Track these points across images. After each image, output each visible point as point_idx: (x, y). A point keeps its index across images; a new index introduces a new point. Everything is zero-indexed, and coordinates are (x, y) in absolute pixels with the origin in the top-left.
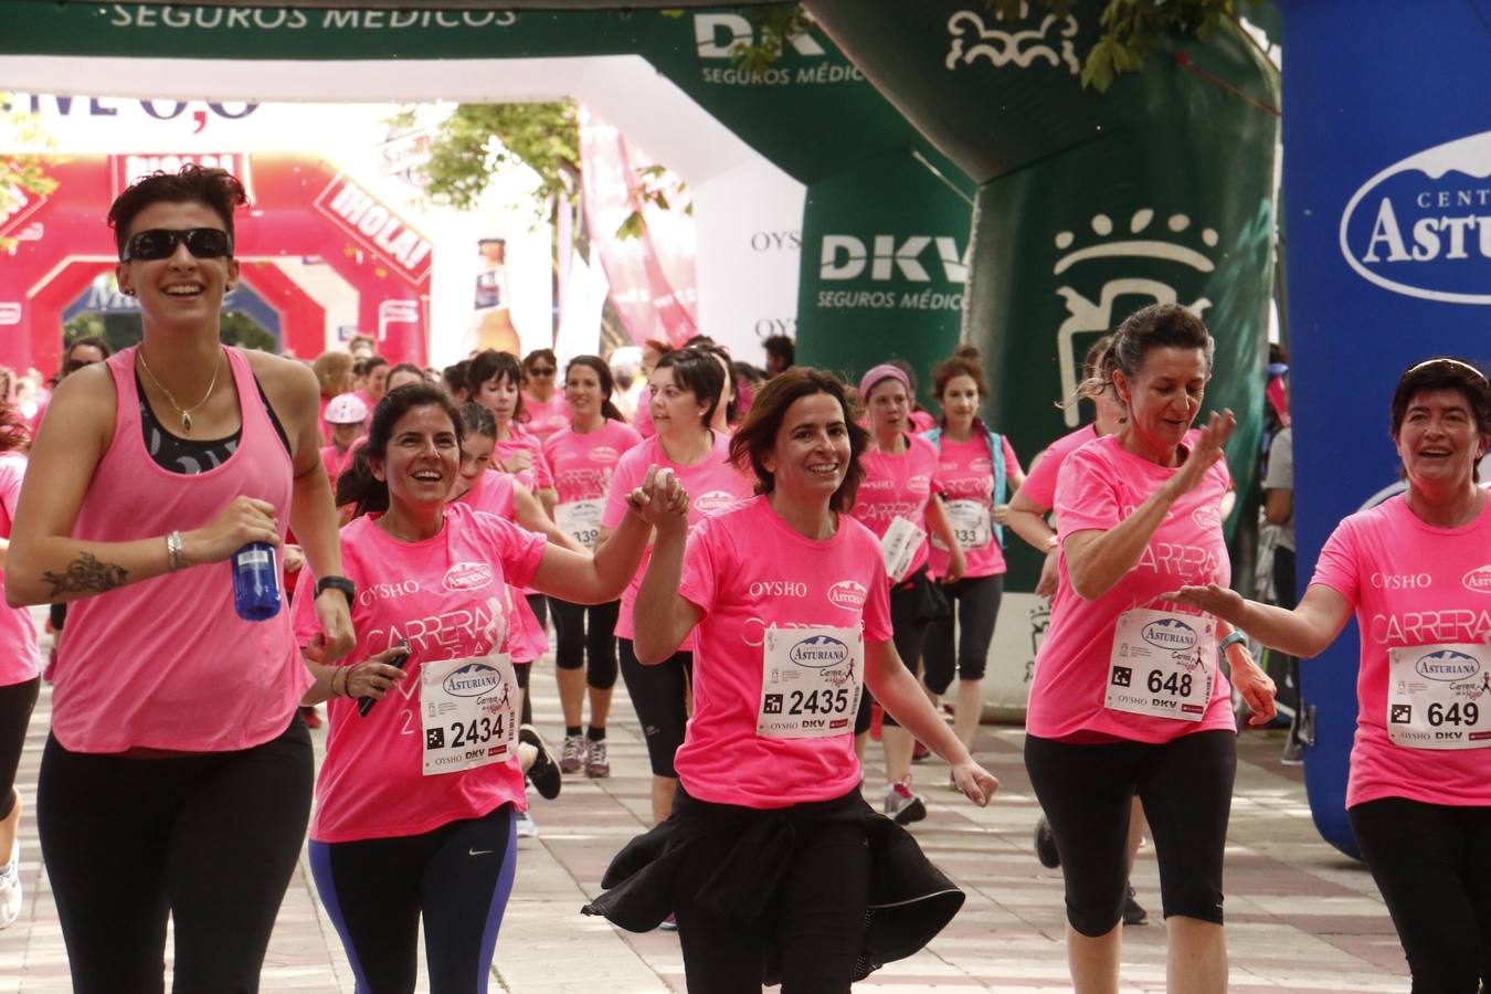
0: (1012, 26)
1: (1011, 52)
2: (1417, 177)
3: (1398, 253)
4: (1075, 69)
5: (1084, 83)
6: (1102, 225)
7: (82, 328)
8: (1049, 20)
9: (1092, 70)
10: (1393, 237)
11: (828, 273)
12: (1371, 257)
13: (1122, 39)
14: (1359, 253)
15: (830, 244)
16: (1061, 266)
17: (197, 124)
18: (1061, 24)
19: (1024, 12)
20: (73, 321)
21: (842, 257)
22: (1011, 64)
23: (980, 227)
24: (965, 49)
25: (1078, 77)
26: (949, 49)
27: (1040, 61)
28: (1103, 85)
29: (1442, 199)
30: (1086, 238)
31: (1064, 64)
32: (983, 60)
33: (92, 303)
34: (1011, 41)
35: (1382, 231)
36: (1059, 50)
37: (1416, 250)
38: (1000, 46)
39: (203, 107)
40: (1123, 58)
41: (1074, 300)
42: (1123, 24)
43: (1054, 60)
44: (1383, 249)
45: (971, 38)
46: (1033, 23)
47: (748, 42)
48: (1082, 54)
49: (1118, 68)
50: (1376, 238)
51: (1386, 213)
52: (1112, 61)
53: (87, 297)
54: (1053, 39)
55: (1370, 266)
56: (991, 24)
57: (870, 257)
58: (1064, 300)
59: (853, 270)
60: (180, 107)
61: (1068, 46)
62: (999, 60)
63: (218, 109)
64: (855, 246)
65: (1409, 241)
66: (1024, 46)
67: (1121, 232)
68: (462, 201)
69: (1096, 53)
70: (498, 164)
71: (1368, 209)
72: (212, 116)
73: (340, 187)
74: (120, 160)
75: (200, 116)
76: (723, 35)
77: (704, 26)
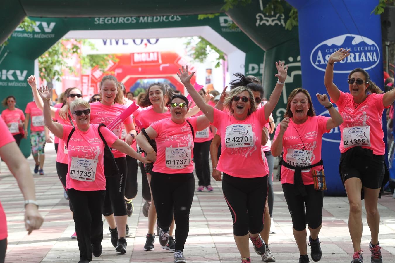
0: (270, 16)
1: (270, 22)
2: (326, 46)
3: (322, 62)
4: (284, 25)
5: (286, 28)
8: (278, 15)
9: (287, 26)
10: (321, 59)
11: (250, 72)
12: (317, 63)
13: (294, 19)
14: (315, 62)
15: (250, 66)
18: (281, 16)
19: (272, 13)
21: (253, 69)
22: (270, 25)
23: (266, 60)
24: (260, 22)
26: (257, 22)
27: (276, 24)
28: (290, 29)
29: (331, 50)
30: (288, 62)
31: (282, 25)
32: (264, 24)
34: (270, 20)
35: (319, 58)
36: (280, 21)
37: (326, 62)
38: (268, 21)
40: (294, 23)
42: (294, 15)
43: (279, 24)
44: (319, 61)
45: (261, 19)
46: (275, 16)
47: (231, 23)
48: (285, 22)
49: (293, 25)
50: (318, 59)
51: (320, 54)
52: (292, 24)
54: (279, 19)
55: (317, 65)
56: (265, 16)
57: (259, 68)
60: (142, 42)
61: (282, 21)
62: (267, 24)
64: (256, 66)
65: (325, 60)
66: (273, 21)
67: (295, 61)
68: (202, 60)
69: (288, 22)
70: (210, 53)
71: (316, 53)
72: (148, 44)
73: (180, 59)
74: (133, 54)
75: (146, 44)
76: (226, 21)
77: (222, 19)
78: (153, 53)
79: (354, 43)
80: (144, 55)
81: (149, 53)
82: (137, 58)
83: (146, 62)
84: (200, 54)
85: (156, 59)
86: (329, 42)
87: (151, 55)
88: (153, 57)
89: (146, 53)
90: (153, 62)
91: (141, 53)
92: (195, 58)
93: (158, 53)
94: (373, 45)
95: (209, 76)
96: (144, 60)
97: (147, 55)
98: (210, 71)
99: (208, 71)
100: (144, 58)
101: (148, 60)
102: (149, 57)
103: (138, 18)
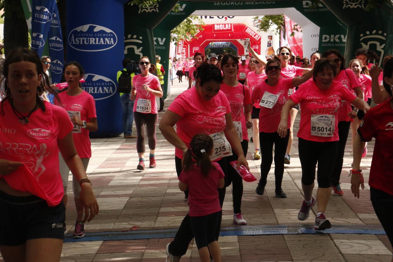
0: (353, 2)
1: (353, 6)
4: (364, 8)
5: (365, 10)
6: (368, 33)
7: (208, 50)
8: (360, 1)
9: (367, 9)
11: (323, 41)
13: (371, 4)
15: (324, 36)
16: (361, 39)
17: (225, 19)
20: (206, 49)
21: (326, 38)
22: (353, 8)
23: (348, 33)
24: (346, 5)
25: (364, 10)
26: (344, 6)
27: (358, 7)
30: (365, 35)
31: (362, 8)
32: (349, 7)
33: (209, 47)
34: (354, 4)
36: (361, 5)
38: (352, 5)
39: (226, 17)
40: (372, 7)
41: (363, 45)
43: (360, 7)
45: (347, 4)
47: (311, 5)
48: (365, 6)
52: (370, 7)
53: (208, 46)
54: (360, 4)
57: (330, 38)
58: (362, 45)
59: (327, 40)
60: (223, 17)
61: (363, 5)
62: (351, 7)
63: (229, 17)
64: (328, 36)
66: (355, 5)
67: (371, 34)
68: (265, 30)
69: (368, 5)
70: (271, 24)
72: (228, 18)
73: (247, 28)
74: (214, 25)
75: (226, 18)
76: (307, 4)
77: (304, 3)
78: (228, 24)
80: (221, 25)
81: (225, 25)
82: (216, 28)
83: (223, 30)
84: (264, 26)
85: (230, 28)
87: (227, 25)
88: (227, 27)
89: (223, 24)
90: (227, 30)
91: (220, 24)
92: (261, 29)
93: (231, 24)
95: (270, 41)
96: (221, 29)
97: (224, 25)
98: (271, 37)
99: (269, 37)
100: (221, 27)
101: (224, 29)
102: (225, 27)
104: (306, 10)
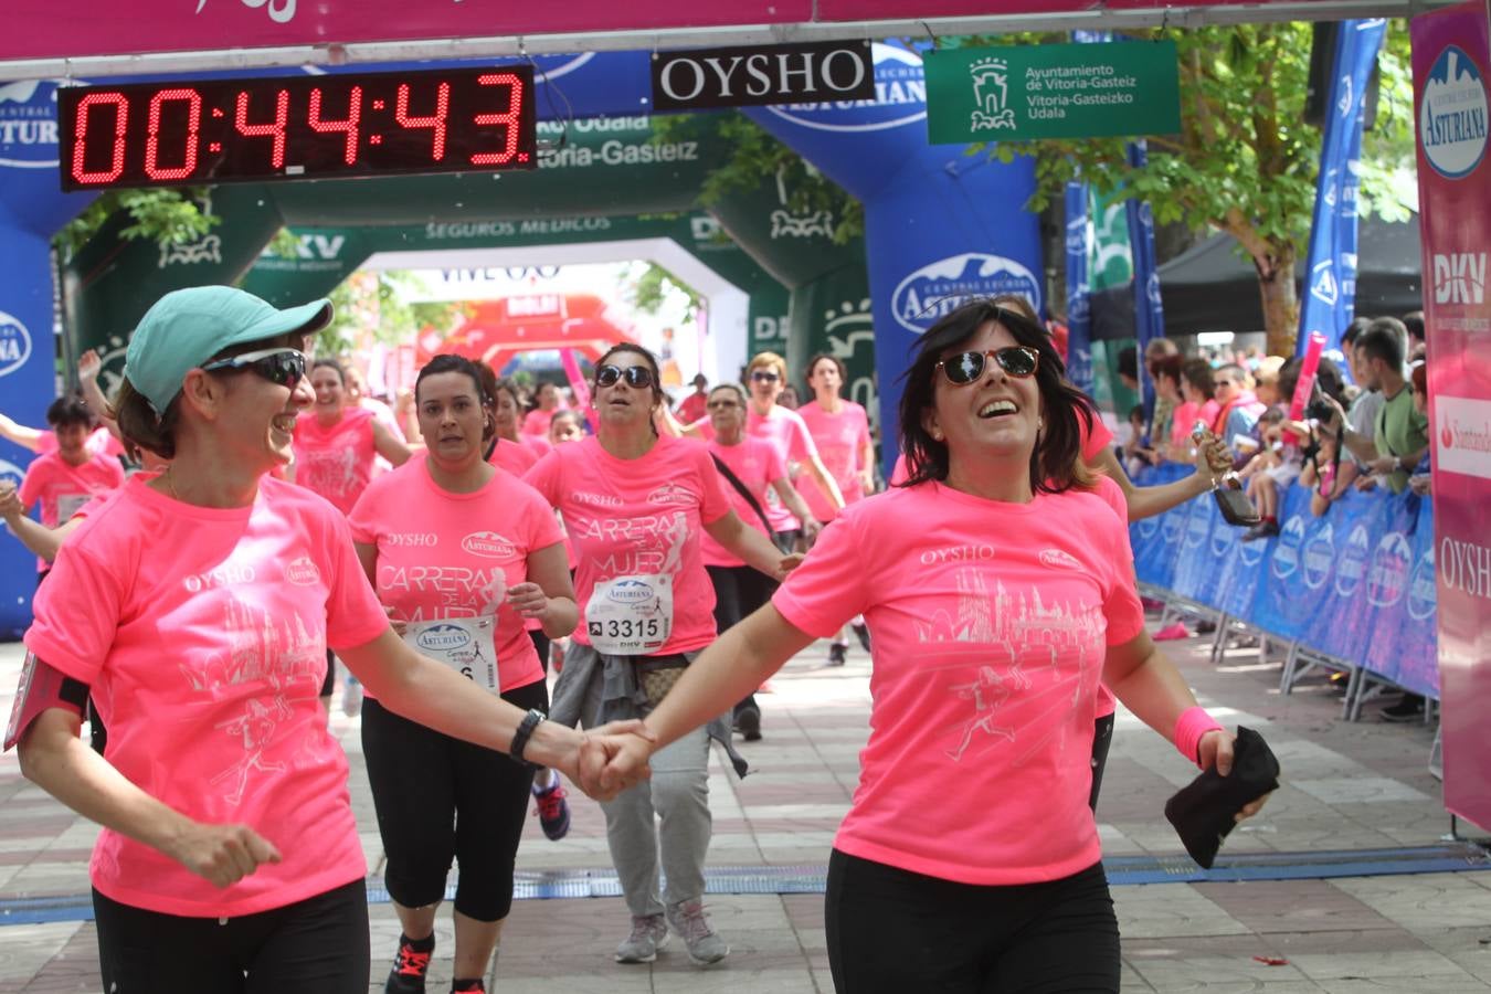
0: (802, 217)
1: (802, 229)
3: (918, 314)
4: (831, 236)
5: (836, 242)
6: (847, 307)
8: (818, 214)
9: (838, 237)
10: (916, 307)
11: (760, 335)
12: (907, 317)
13: (852, 222)
14: (902, 315)
15: (760, 322)
16: (830, 327)
18: (824, 216)
19: (806, 210)
21: (765, 328)
22: (802, 235)
23: (794, 309)
24: (780, 228)
25: (832, 240)
26: (773, 229)
27: (815, 233)
28: (845, 243)
29: (936, 289)
30: (840, 314)
31: (826, 235)
32: (789, 233)
34: (802, 224)
35: (911, 304)
36: (823, 227)
37: (926, 312)
38: (796, 226)
40: (854, 231)
41: (835, 342)
42: (853, 215)
43: (821, 232)
44: (912, 313)
45: (783, 223)
47: (718, 231)
48: (834, 225)
49: (852, 235)
50: (908, 307)
51: (912, 296)
52: (848, 232)
54: (821, 223)
55: (907, 321)
56: (792, 216)
57: (778, 327)
58: (831, 342)
59: (770, 334)
61: (828, 226)
62: (796, 233)
64: (770, 322)
65: (924, 310)
66: (807, 226)
67: (857, 311)
68: (652, 311)
69: (841, 229)
70: (669, 293)
71: (905, 294)
72: (538, 278)
74: (505, 301)
75: (533, 279)
76: (705, 228)
77: (697, 223)
78: (549, 296)
79: (985, 272)
80: (528, 301)
81: (539, 298)
83: (534, 316)
84: (649, 297)
85: (554, 310)
86: (932, 271)
87: (545, 300)
88: (548, 306)
89: (533, 297)
90: (548, 315)
91: (524, 297)
93: (558, 297)
94: (1025, 278)
95: (668, 345)
96: (529, 311)
97: (536, 301)
98: (669, 333)
99: (666, 333)
100: (529, 307)
101: (538, 311)
102: (540, 305)
103: (518, 225)
104: (702, 247)
